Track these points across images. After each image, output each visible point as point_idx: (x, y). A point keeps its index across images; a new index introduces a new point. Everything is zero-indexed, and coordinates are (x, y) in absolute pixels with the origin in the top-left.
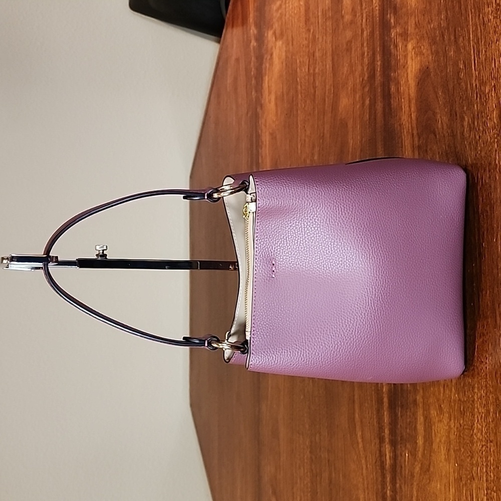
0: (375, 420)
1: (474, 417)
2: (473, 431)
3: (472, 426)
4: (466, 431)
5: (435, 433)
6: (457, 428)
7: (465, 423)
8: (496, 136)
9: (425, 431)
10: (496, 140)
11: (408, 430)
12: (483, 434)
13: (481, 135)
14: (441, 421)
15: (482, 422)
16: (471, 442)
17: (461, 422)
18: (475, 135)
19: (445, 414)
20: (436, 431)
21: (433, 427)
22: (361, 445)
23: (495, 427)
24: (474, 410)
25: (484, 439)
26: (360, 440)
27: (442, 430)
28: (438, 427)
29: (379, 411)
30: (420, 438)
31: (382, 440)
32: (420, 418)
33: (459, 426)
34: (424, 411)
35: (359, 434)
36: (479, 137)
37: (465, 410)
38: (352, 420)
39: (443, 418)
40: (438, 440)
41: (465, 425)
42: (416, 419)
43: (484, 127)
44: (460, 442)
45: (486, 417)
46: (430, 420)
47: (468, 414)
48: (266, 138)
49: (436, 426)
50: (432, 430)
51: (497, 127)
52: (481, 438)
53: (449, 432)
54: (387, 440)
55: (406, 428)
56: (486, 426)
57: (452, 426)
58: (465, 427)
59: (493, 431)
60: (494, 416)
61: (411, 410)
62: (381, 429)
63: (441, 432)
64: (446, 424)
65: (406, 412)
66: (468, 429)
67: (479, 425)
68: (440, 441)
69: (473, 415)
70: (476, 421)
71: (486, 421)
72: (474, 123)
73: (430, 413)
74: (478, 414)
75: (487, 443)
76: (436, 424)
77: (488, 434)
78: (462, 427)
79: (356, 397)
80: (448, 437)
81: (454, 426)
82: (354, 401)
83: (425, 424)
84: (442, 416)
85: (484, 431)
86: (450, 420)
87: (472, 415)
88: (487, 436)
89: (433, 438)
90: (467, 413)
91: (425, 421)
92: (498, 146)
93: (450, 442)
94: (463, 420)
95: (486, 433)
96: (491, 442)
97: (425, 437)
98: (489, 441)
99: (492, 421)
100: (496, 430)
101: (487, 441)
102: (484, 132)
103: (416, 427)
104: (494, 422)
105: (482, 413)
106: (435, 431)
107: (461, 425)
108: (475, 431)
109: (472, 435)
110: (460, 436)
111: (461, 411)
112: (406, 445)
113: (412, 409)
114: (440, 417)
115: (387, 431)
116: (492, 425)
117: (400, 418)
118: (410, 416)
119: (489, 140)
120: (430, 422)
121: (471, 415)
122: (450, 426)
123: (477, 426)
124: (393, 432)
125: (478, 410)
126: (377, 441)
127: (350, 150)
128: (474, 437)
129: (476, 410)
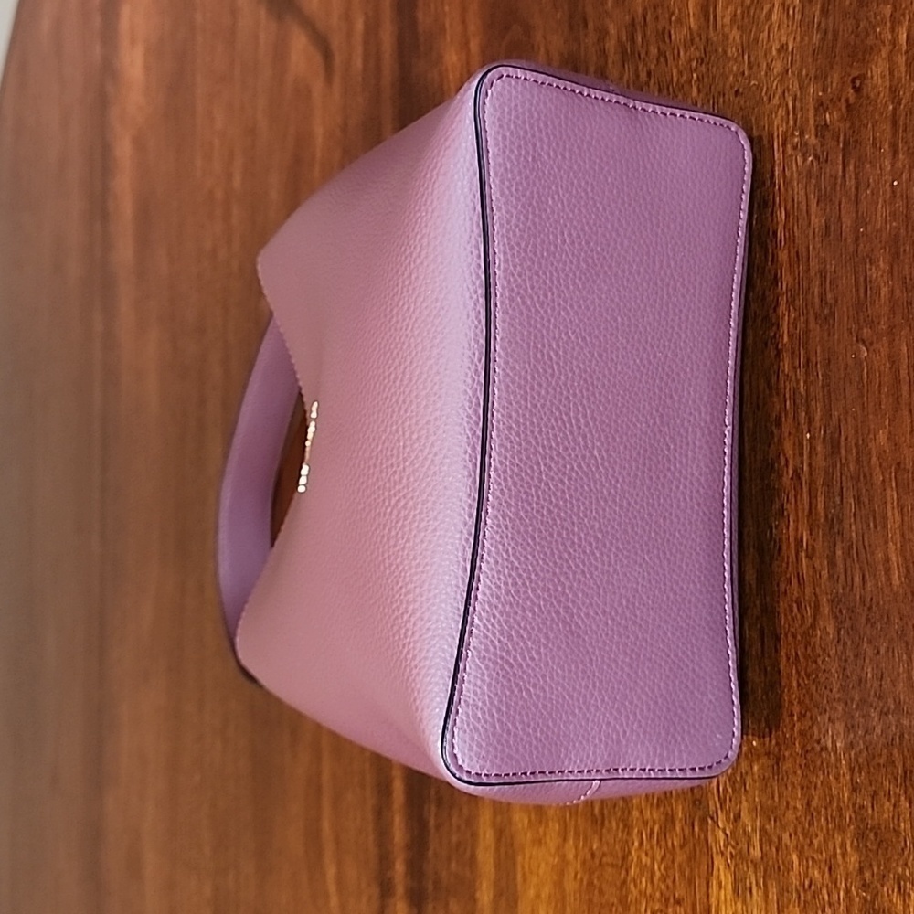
0: (371, 838)
1: (629, 834)
2: (627, 872)
3: (624, 858)
4: (609, 870)
5: (524, 874)
6: (584, 863)
7: (605, 849)
8: (694, 64)
9: (498, 866)
10: (695, 75)
11: (453, 865)
12: (656, 880)
13: (653, 67)
14: (540, 842)
15: (652, 848)
16: (620, 902)
17: (595, 847)
18: (637, 70)
19: (551, 824)
20: (527, 867)
21: (519, 859)
22: (334, 901)
23: (689, 859)
24: (630, 813)
25: (658, 894)
26: (332, 888)
27: (543, 865)
28: (530, 858)
29: (381, 813)
30: (484, 885)
31: (386, 889)
32: (485, 834)
33: (589, 856)
34: (495, 812)
35: (331, 871)
36: (649, 74)
37: (606, 812)
38: (313, 836)
39: (545, 834)
40: (532, 892)
41: (604, 854)
42: (474, 835)
43: (662, 45)
44: (590, 901)
45: (664, 832)
46: (512, 838)
47: (614, 824)
49: (527, 856)
50: (514, 864)
51: (697, 39)
52: (649, 891)
53: (561, 873)
54: (400, 890)
55: (449, 859)
56: (663, 858)
57: (571, 856)
58: (604, 860)
59: (682, 874)
60: (687, 832)
61: (461, 809)
62: (385, 860)
63: (541, 872)
64: (553, 851)
65: (450, 817)
66: (613, 865)
67: (643, 855)
68: (538, 896)
69: (627, 827)
70: (636, 844)
71: (663, 843)
72: (633, 40)
73: (510, 821)
74: (642, 826)
75: (667, 907)
76: (527, 851)
77: (669, 882)
78: (597, 861)
79: (326, 777)
80: (559, 884)
81: (576, 857)
82: (319, 789)
83: (497, 849)
84: (541, 830)
85: (658, 874)
86: (565, 839)
87: (625, 826)
88: (668, 887)
89: (519, 887)
90: (610, 822)
91: (498, 841)
92: (699, 91)
93: (564, 898)
94: (601, 840)
95: (663, 878)
96: (678, 902)
97: (496, 883)
98: (672, 900)
99: (682, 847)
100: (691, 871)
101: (667, 900)
102: (662, 59)
103: (473, 856)
104: (686, 848)
105: (654, 822)
106: (523, 868)
107: (593, 855)
108: (632, 872)
109: (624, 882)
110: (590, 883)
111: (593, 815)
112: (447, 904)
113: (465, 810)
114: (538, 832)
115: (399, 867)
116: (680, 857)
117: (433, 831)
118: (459, 827)
119: (675, 79)
120: (512, 845)
121: (621, 826)
122: (564, 856)
123: (639, 857)
124: (416, 868)
125: (641, 812)
126: (375, 891)
128: (629, 892)
129: (635, 813)
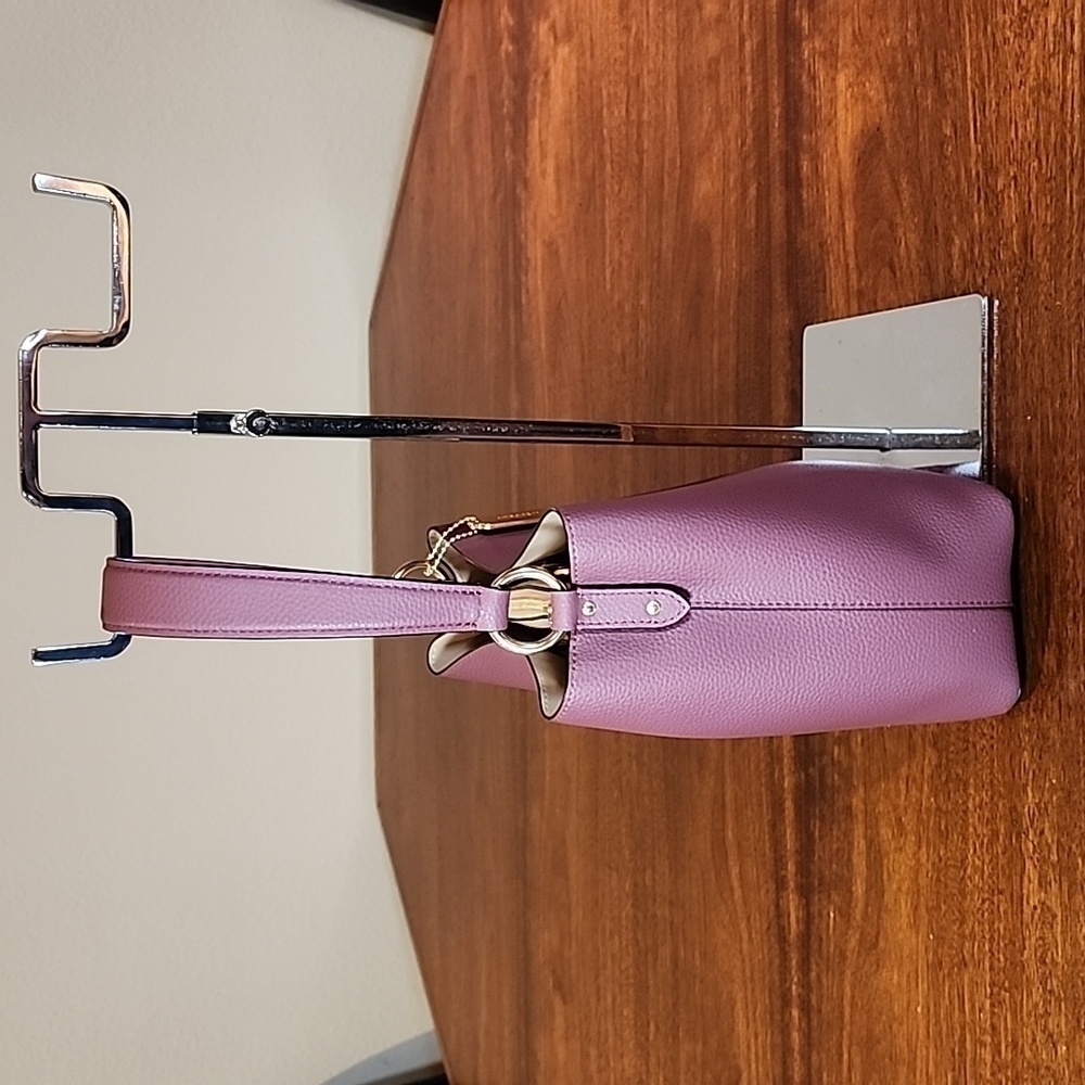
0: (768, 845)
1: (966, 844)
2: (965, 871)
3: (962, 861)
4: (952, 870)
5: (889, 875)
6: (933, 864)
7: (949, 855)
8: (1016, 279)
9: (868, 868)
10: (1017, 289)
11: (834, 866)
12: (985, 877)
13: (986, 276)
14: (901, 849)
15: (982, 853)
16: (960, 892)
17: (941, 853)
18: (974, 275)
19: (909, 836)
20: (891, 868)
21: (885, 861)
22: (738, 894)
23: (1008, 863)
24: (967, 829)
25: (987, 887)
26: (736, 884)
27: (903, 867)
28: (894, 861)
29: (775, 826)
30: (858, 882)
31: (780, 884)
32: (859, 843)
33: (937, 860)
34: (866, 828)
35: (735, 871)
36: (983, 280)
37: (949, 828)
38: (719, 844)
39: (904, 844)
40: (895, 886)
41: (949, 858)
42: (851, 844)
43: (994, 261)
44: (938, 893)
45: (991, 843)
46: (879, 846)
47: (955, 837)
48: (536, 252)
49: (892, 859)
50: (882, 865)
51: (1018, 262)
52: (980, 885)
53: (917, 872)
54: (792, 885)
55: (831, 862)
56: (991, 861)
57: (924, 860)
58: (949, 863)
59: (1004, 874)
60: (1007, 843)
61: (839, 825)
62: (779, 862)
63: (902, 871)
64: (910, 856)
65: (831, 829)
66: (954, 867)
67: (976, 860)
68: (899, 889)
69: (965, 840)
70: (972, 851)
71: (990, 851)
72: (972, 251)
73: (878, 834)
74: (974, 837)
75: (993, 896)
76: (891, 856)
77: (995, 878)
78: (943, 863)
79: (728, 798)
80: (915, 880)
81: (928, 860)
82: (723, 806)
83: (868, 855)
84: (902, 841)
85: (986, 873)
86: (920, 848)
87: (964, 838)
88: (994, 882)
89: (885, 883)
90: (953, 835)
91: (869, 848)
92: (1020, 301)
93: (918, 890)
94: (946, 848)
95: (990, 876)
96: (1001, 893)
97: (867, 880)
98: (996, 892)
99: (1003, 853)
100: (1011, 871)
101: (993, 891)
102: (993, 271)
103: (849, 860)
104: (1007, 855)
105: (984, 835)
106: (888, 869)
107: (940, 860)
108: (969, 871)
109: (963, 878)
110: (938, 880)
111: (940, 830)
112: (829, 896)
113: (843, 825)
114: (899, 842)
115: (791, 868)
116: (1002, 861)
117: (817, 841)
118: (838, 838)
119: (1003, 288)
120: (879, 851)
121: (960, 838)
122: (919, 860)
123: (973, 861)
124: (804, 869)
125: (975, 829)
126: (772, 886)
127: (717, 289)
128: (966, 885)
129: (971, 829)
